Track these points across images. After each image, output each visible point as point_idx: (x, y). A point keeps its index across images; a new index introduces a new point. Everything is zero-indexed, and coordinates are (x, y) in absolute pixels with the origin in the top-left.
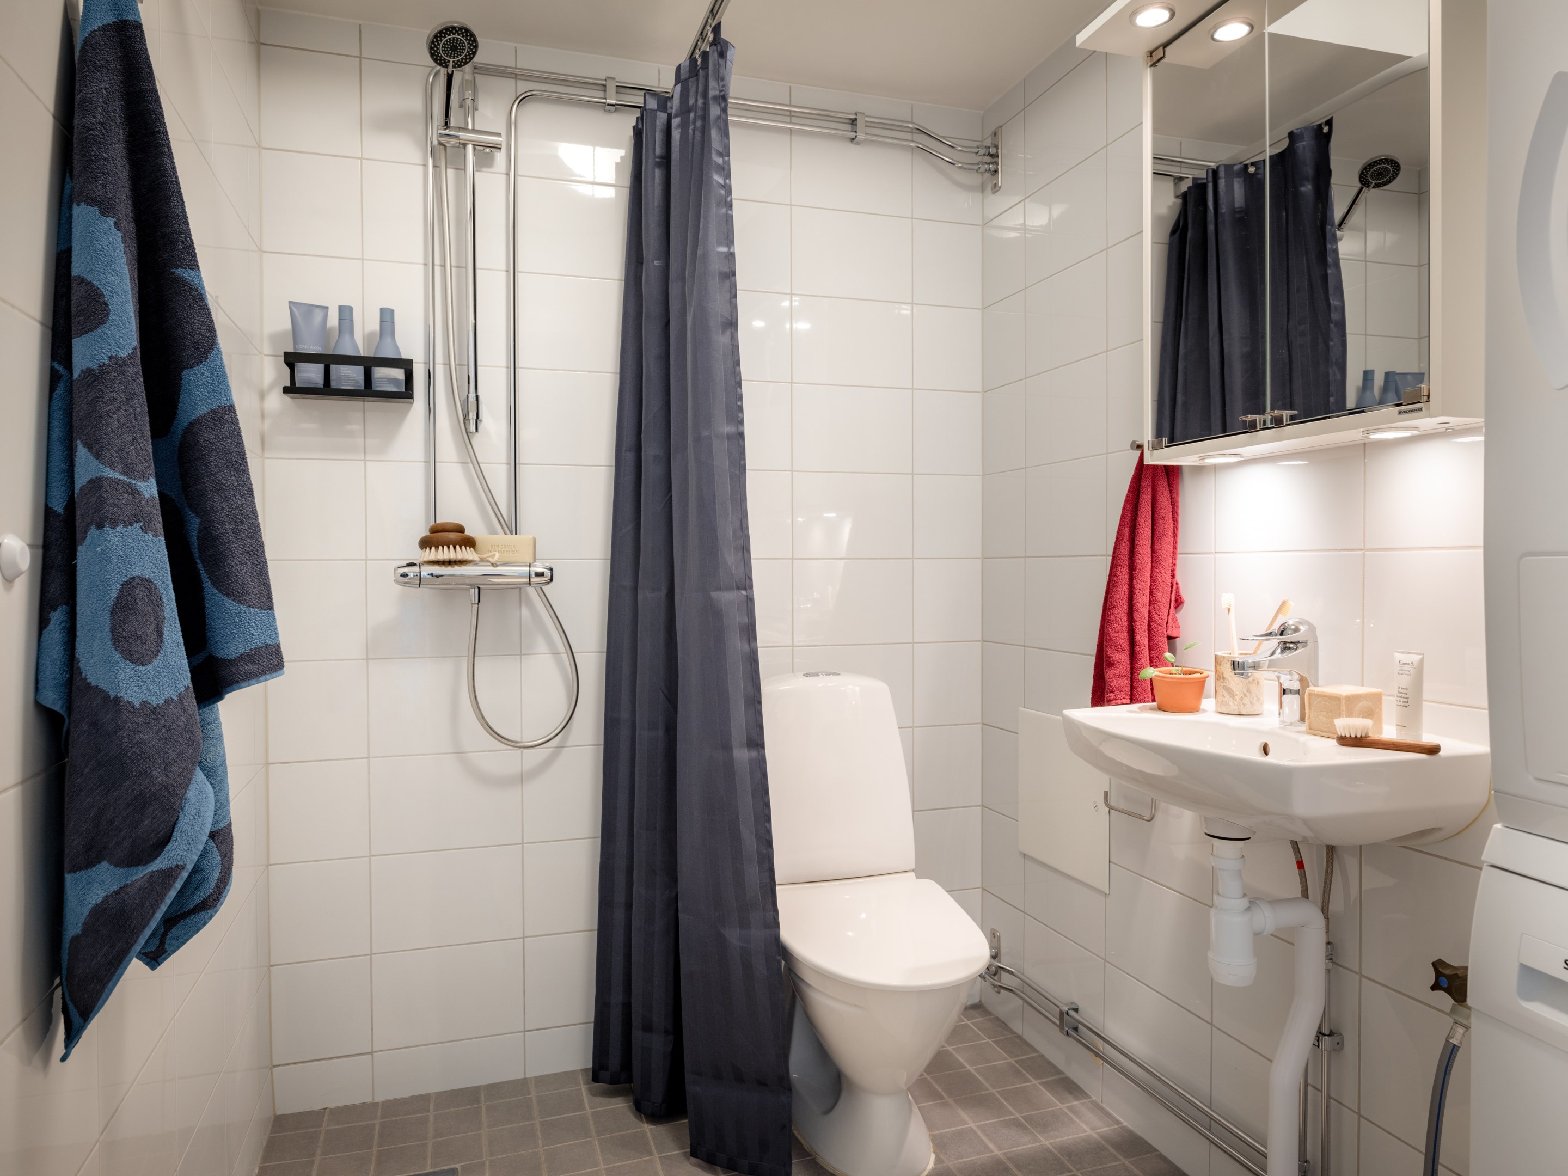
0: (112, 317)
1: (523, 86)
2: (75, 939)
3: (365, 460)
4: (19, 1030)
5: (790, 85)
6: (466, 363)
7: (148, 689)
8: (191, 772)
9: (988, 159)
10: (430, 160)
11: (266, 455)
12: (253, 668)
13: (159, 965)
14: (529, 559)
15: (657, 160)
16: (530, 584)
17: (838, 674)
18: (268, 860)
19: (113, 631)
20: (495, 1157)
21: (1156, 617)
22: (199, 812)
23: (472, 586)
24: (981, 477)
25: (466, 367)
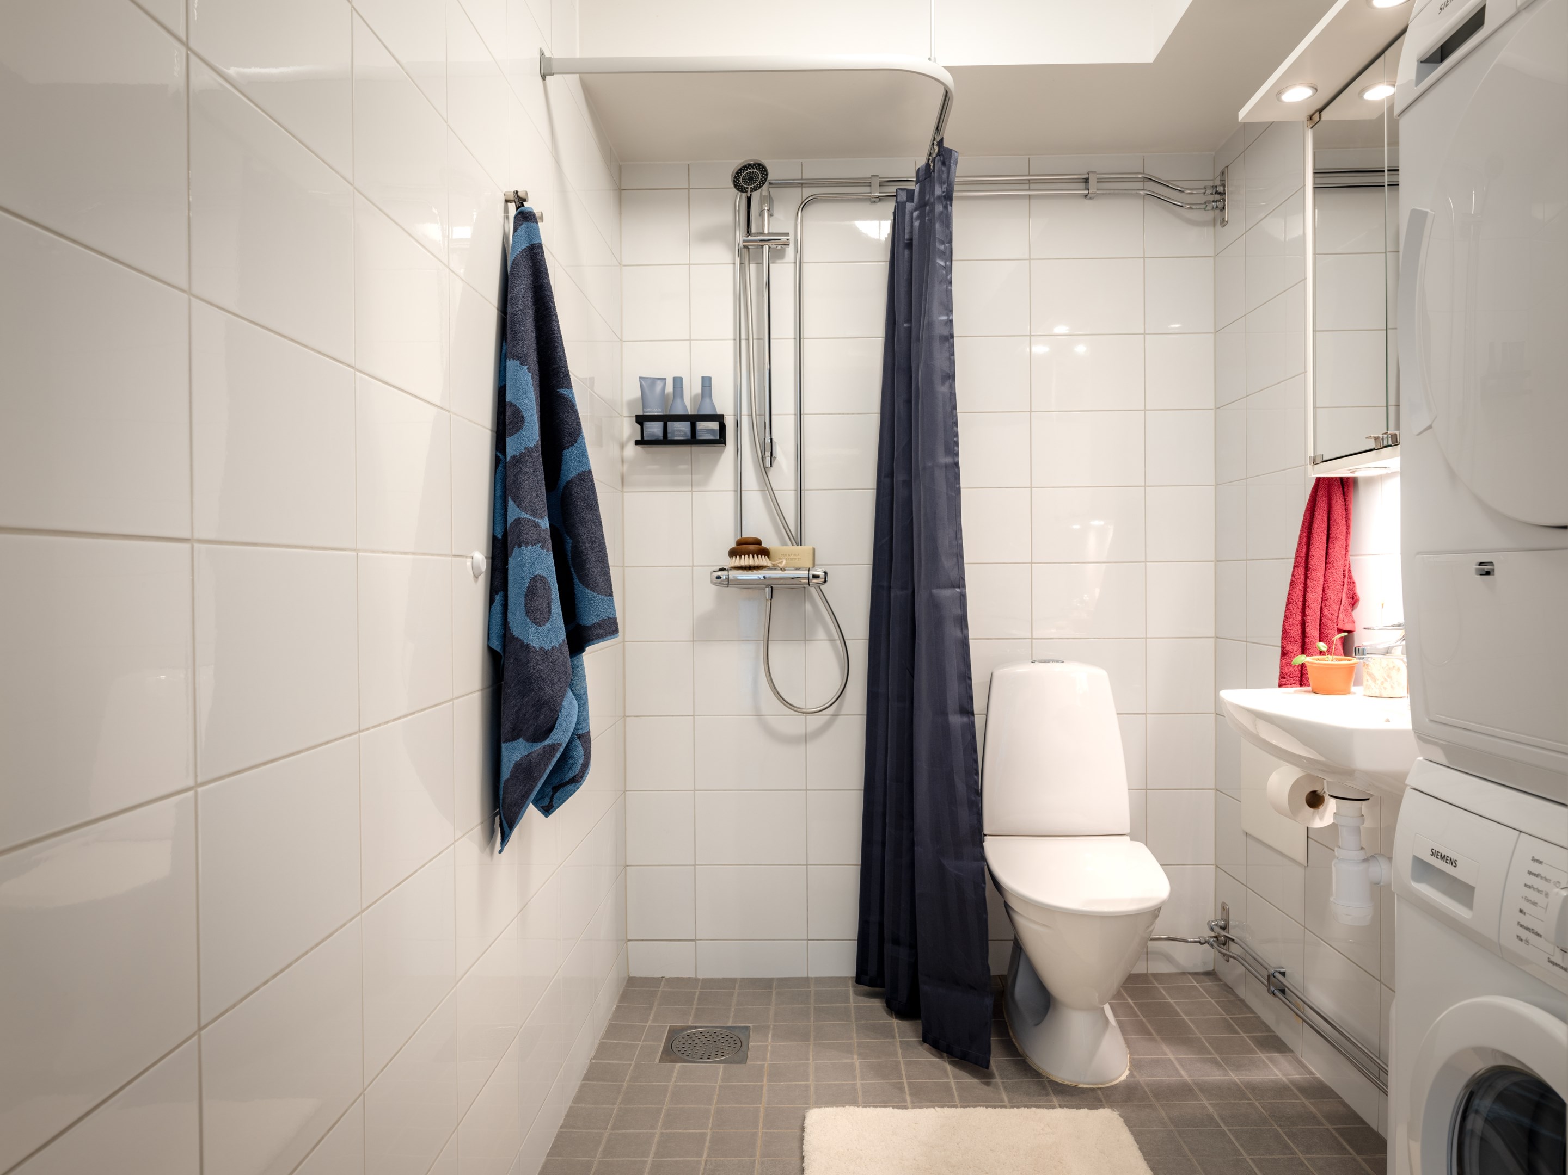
0: (526, 424)
1: (808, 192)
2: (507, 781)
3: (692, 491)
4: (479, 828)
5: (1029, 156)
6: (763, 413)
7: (543, 640)
8: (565, 690)
9: (1217, 197)
10: (738, 259)
11: (625, 490)
12: (601, 632)
13: (550, 815)
14: (809, 565)
15: (906, 241)
16: (809, 584)
17: (1063, 662)
18: (625, 788)
19: (526, 606)
20: (777, 1024)
21: (1326, 612)
22: (569, 714)
23: (767, 586)
24: (1213, 487)
25: (763, 416)
